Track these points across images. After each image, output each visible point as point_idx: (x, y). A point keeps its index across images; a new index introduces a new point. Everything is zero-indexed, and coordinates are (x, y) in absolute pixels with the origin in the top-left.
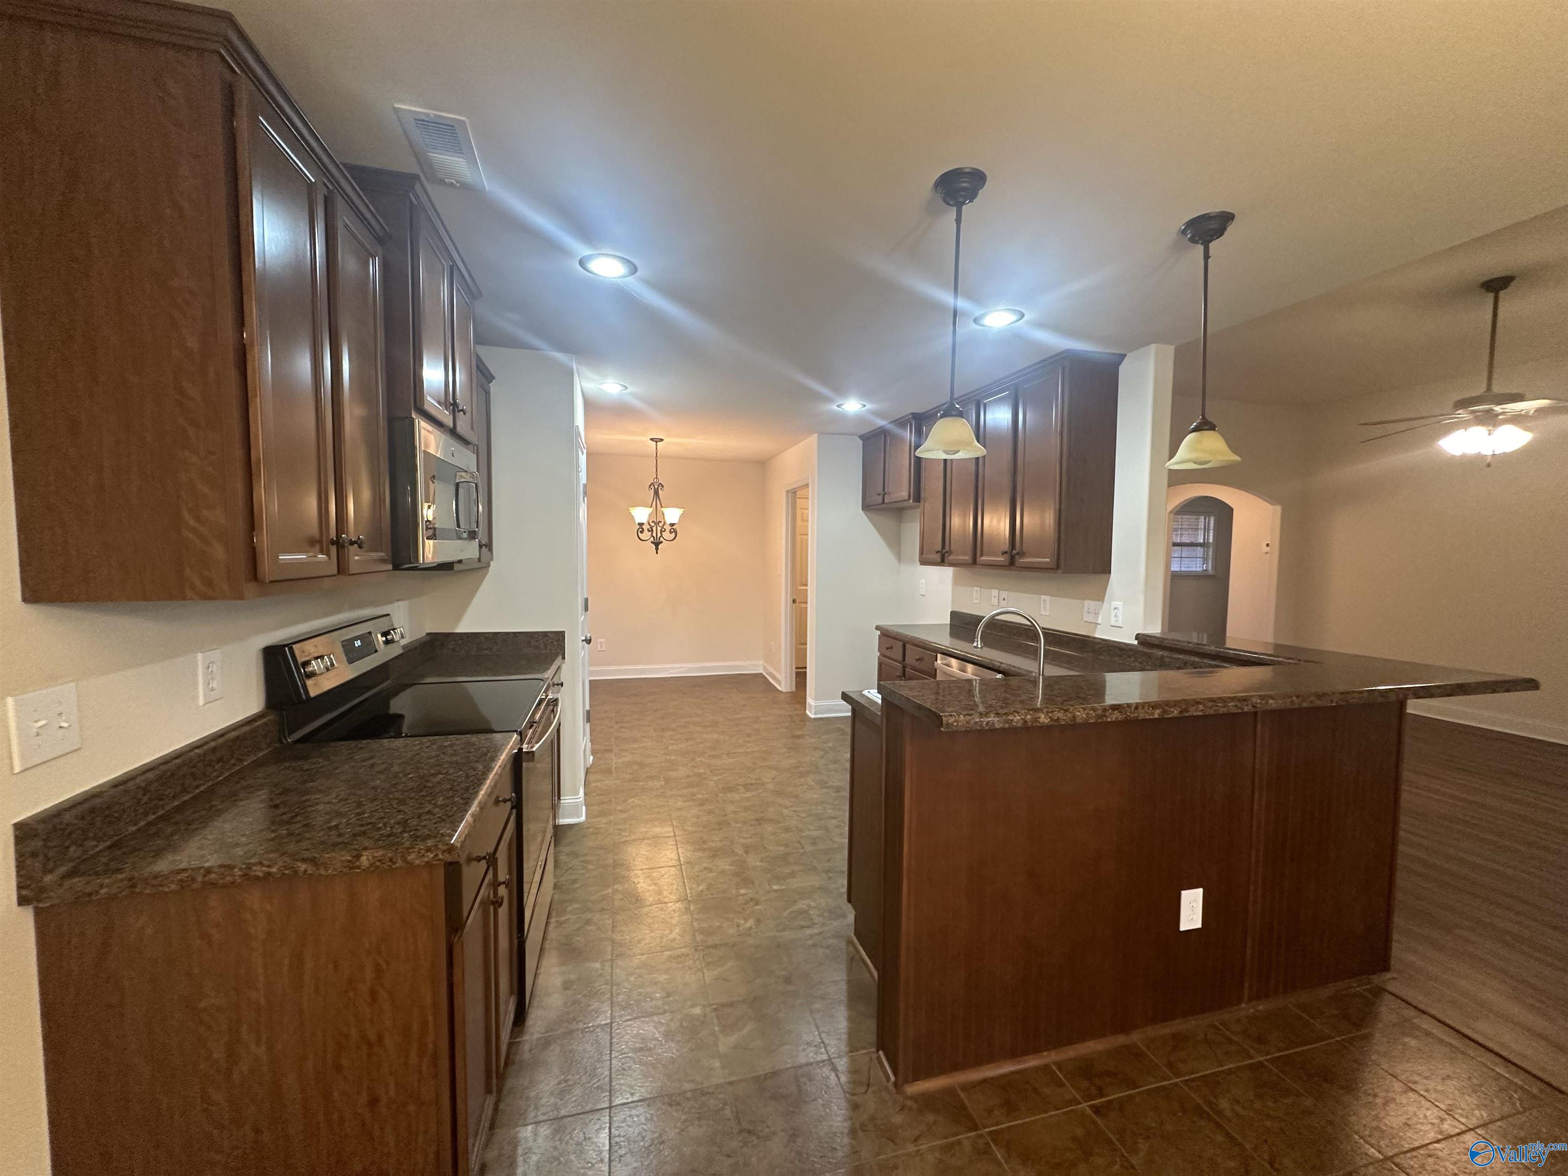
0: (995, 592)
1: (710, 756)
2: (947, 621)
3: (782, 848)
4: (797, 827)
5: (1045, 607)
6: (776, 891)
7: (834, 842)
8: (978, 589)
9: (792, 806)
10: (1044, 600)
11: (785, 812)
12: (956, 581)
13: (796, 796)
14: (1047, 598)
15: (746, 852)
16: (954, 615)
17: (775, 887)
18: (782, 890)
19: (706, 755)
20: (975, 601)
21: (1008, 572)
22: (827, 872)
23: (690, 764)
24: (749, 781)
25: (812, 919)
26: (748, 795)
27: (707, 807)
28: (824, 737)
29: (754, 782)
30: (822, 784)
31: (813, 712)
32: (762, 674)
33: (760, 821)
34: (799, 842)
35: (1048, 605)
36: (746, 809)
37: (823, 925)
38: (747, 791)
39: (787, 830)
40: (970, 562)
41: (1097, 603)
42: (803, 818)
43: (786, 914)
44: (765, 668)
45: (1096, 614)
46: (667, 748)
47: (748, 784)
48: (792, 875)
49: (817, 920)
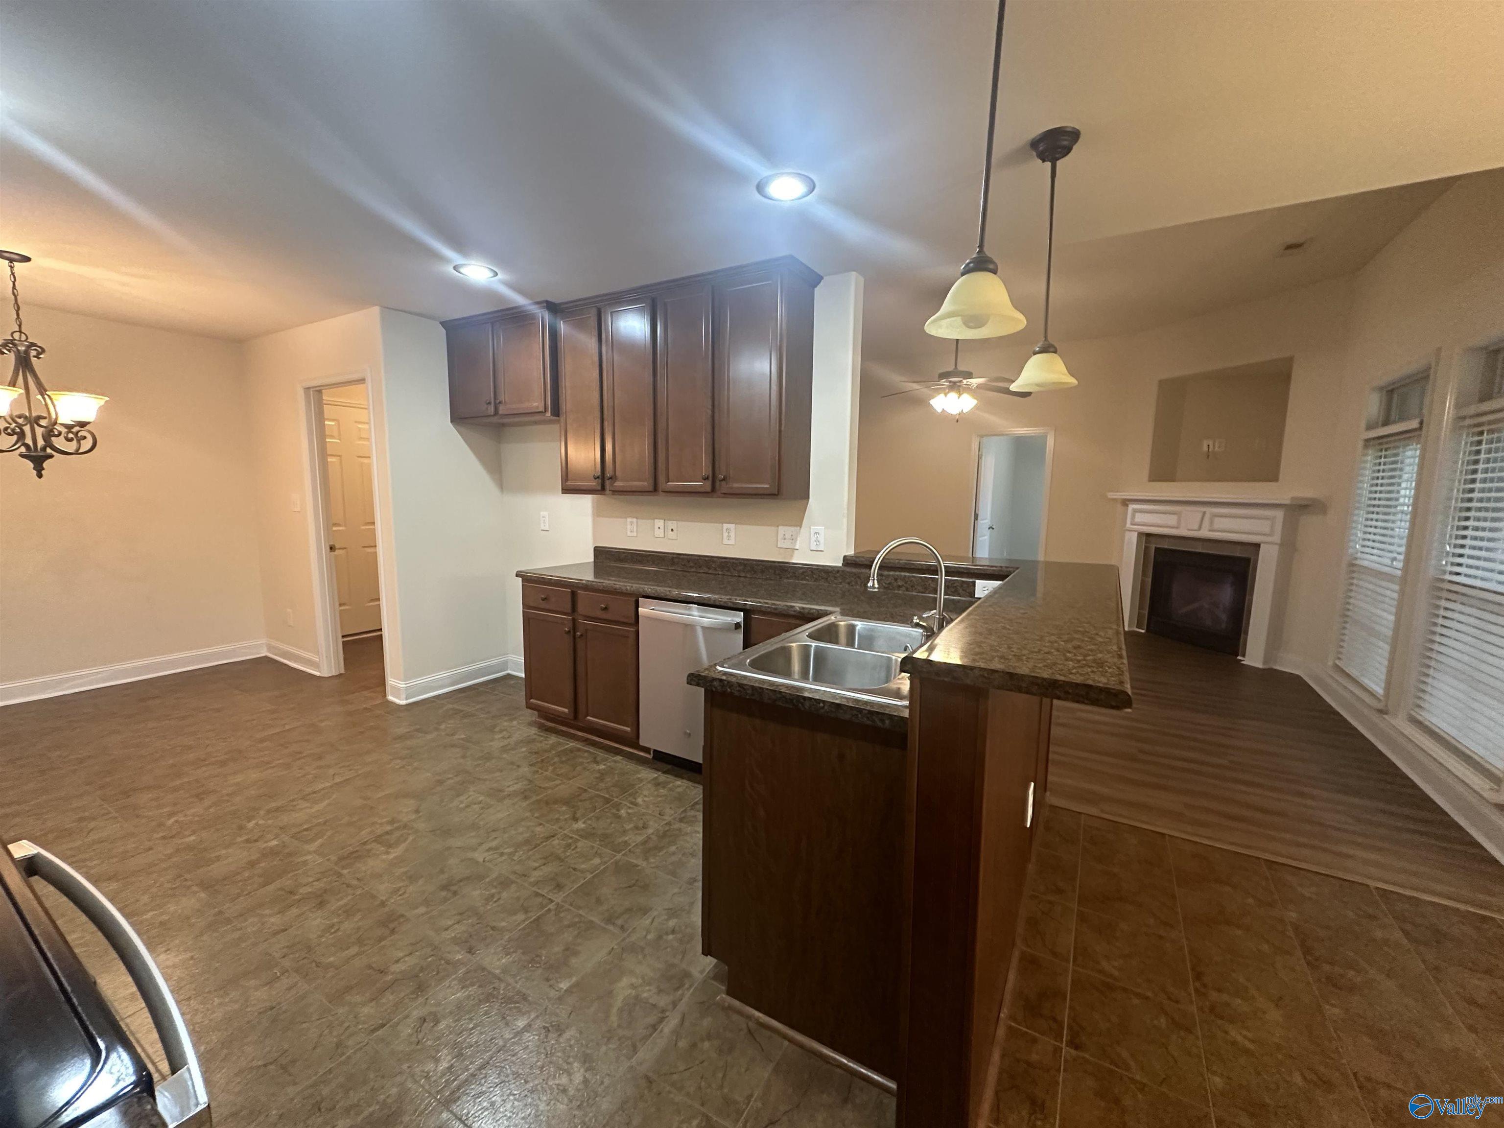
0: (659, 523)
1: (269, 811)
2: (591, 558)
3: (520, 917)
4: (515, 873)
5: (729, 536)
6: (569, 991)
7: (582, 871)
8: (635, 520)
9: (481, 844)
10: (727, 529)
11: (479, 856)
12: (598, 513)
13: (474, 827)
14: (732, 526)
15: (471, 951)
16: (600, 553)
17: (564, 985)
18: (577, 985)
19: (262, 813)
20: (629, 534)
21: (709, 500)
22: (610, 920)
23: (239, 839)
24: (379, 831)
25: (654, 1006)
26: (395, 853)
27: (334, 904)
28: (443, 726)
29: (389, 828)
30: (497, 794)
31: (404, 696)
32: (266, 657)
33: (450, 887)
34: (537, 895)
35: (732, 534)
36: (412, 878)
37: (674, 1004)
38: (390, 846)
39: (504, 883)
40: (651, 489)
41: (793, 529)
42: (510, 854)
43: (614, 1019)
44: (270, 648)
45: (793, 539)
46: (161, 825)
47: (380, 836)
48: (570, 951)
49: (663, 1001)
